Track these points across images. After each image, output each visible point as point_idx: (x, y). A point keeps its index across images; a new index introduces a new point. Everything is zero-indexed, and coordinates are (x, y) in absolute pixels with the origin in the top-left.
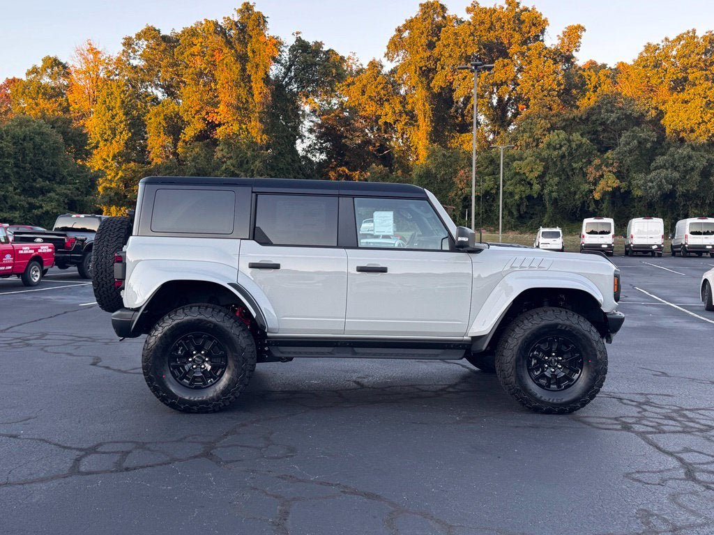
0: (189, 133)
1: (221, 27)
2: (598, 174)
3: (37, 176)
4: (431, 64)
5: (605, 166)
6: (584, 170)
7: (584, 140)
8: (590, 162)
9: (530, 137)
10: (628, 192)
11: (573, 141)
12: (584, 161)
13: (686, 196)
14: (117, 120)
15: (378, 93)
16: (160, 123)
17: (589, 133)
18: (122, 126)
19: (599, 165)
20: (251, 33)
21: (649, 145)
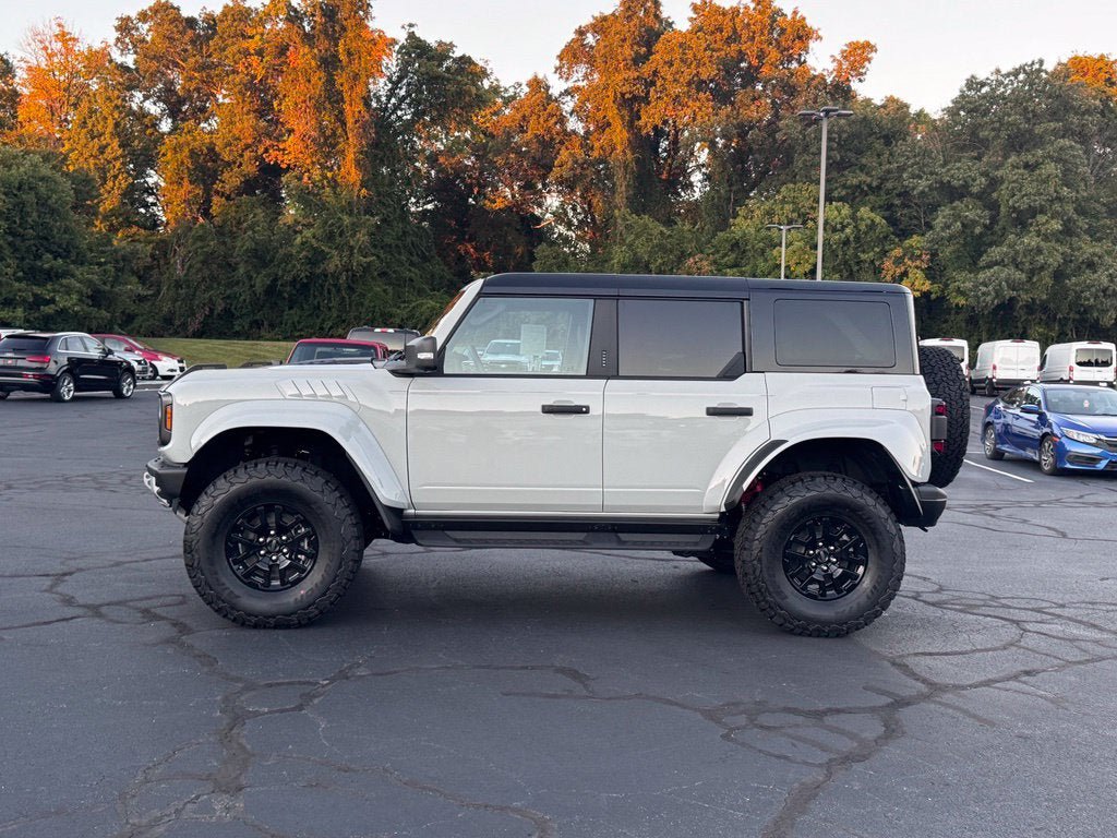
0: (231, 180)
1: (295, 10)
2: (898, 271)
3: (42, 250)
4: (640, 90)
5: (909, 259)
6: (877, 263)
7: (878, 219)
8: (884, 253)
9: (793, 211)
10: (942, 299)
11: (862, 219)
12: (877, 250)
13: (1030, 308)
14: (109, 154)
15: (549, 130)
16: (182, 163)
17: (880, 207)
18: (118, 165)
19: (900, 258)
20: (344, 23)
21: (978, 230)
